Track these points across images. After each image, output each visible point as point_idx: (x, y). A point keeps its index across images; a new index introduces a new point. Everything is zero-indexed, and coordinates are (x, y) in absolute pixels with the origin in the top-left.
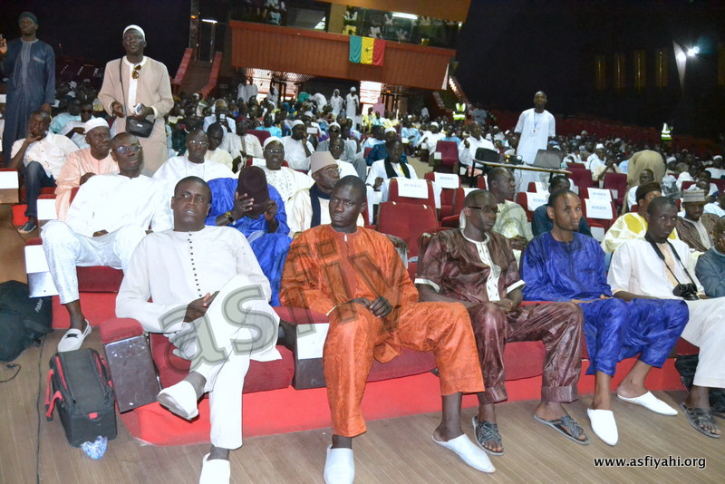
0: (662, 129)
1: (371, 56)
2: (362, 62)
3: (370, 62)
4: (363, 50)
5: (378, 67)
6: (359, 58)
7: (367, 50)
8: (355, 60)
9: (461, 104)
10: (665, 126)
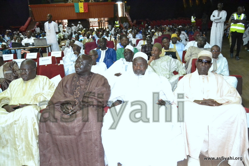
0: (191, 19)
1: (83, 9)
2: (80, 12)
3: (83, 11)
4: (80, 8)
5: (87, 12)
6: (79, 10)
7: (81, 7)
8: (77, 12)
9: (117, 21)
10: (192, 17)
